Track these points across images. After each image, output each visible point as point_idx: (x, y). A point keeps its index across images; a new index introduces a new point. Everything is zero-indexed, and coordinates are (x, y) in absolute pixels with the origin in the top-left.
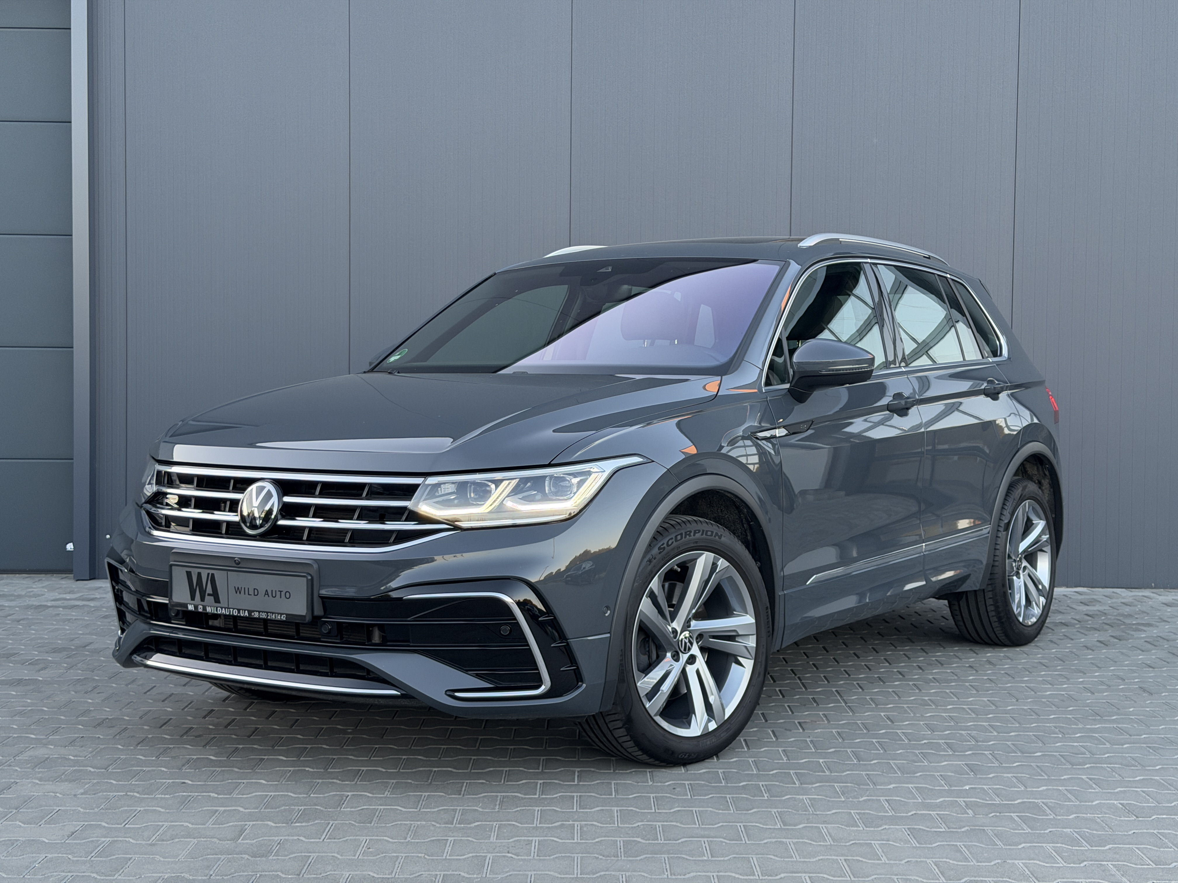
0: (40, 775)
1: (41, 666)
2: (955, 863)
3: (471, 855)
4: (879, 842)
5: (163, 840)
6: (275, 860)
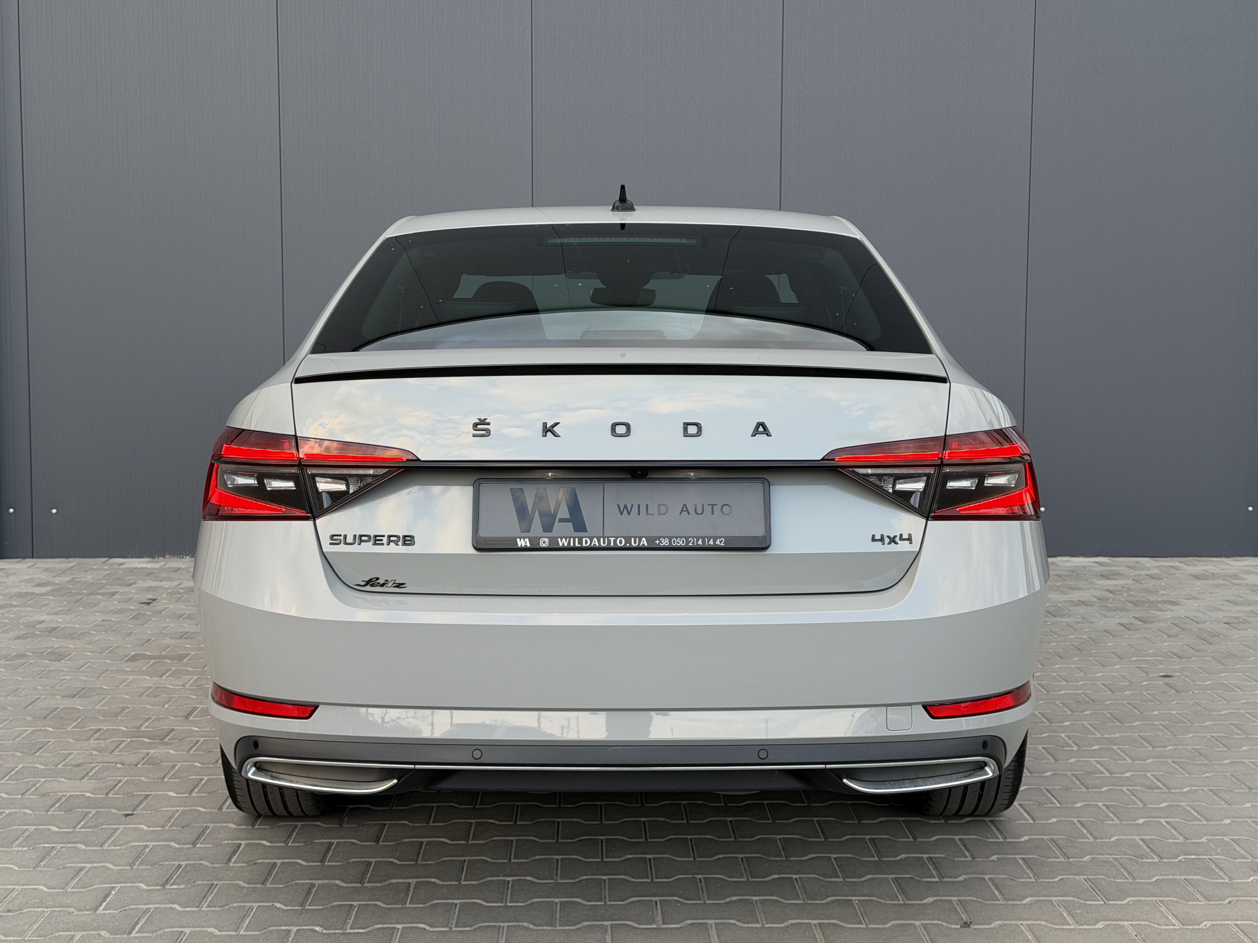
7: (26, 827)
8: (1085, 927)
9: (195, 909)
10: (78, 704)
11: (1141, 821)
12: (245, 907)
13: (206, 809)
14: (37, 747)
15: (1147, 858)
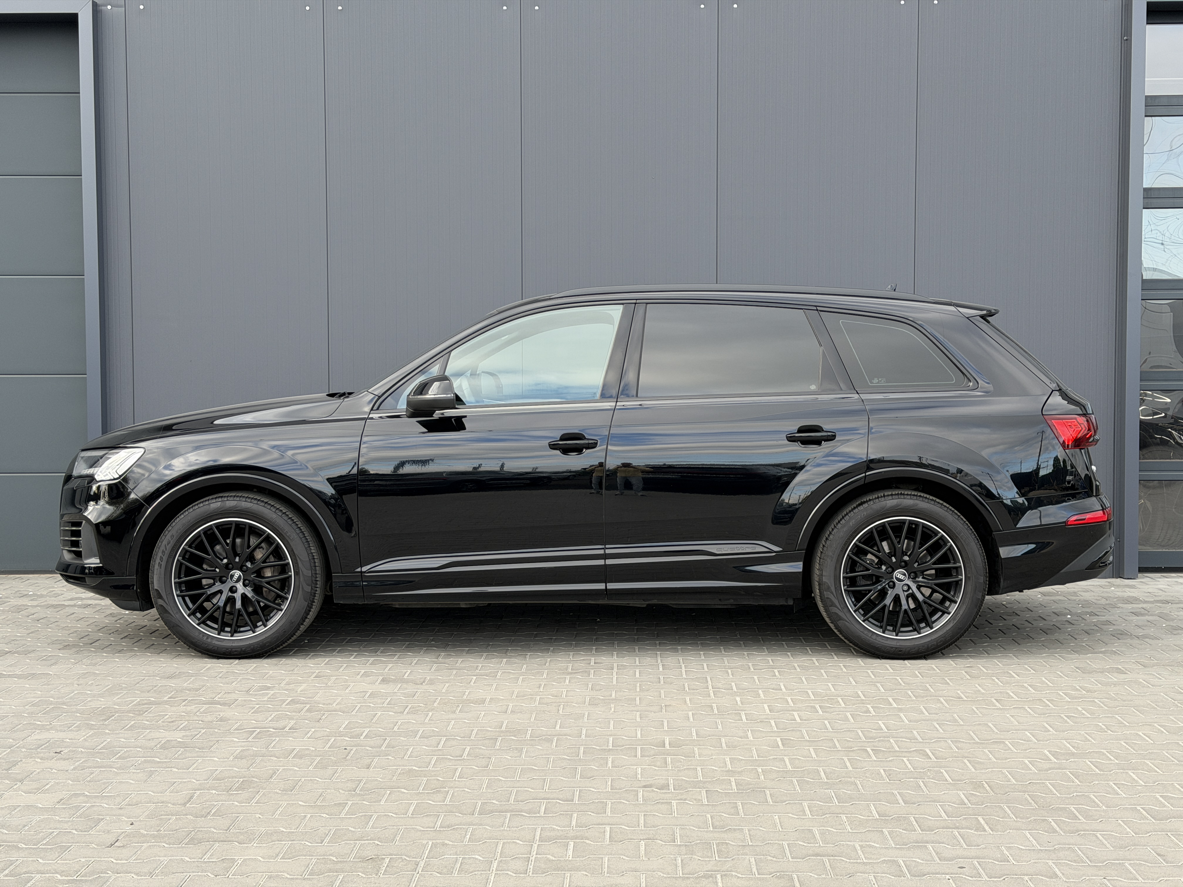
0: (42, 755)
1: (53, 661)
2: (727, 816)
3: (361, 814)
4: (677, 801)
5: (129, 805)
6: (211, 819)
7: (139, 759)
8: (815, 817)
9: (247, 804)
10: (172, 683)
11: (891, 759)
12: (279, 803)
13: (258, 748)
14: (144, 710)
15: (880, 780)
